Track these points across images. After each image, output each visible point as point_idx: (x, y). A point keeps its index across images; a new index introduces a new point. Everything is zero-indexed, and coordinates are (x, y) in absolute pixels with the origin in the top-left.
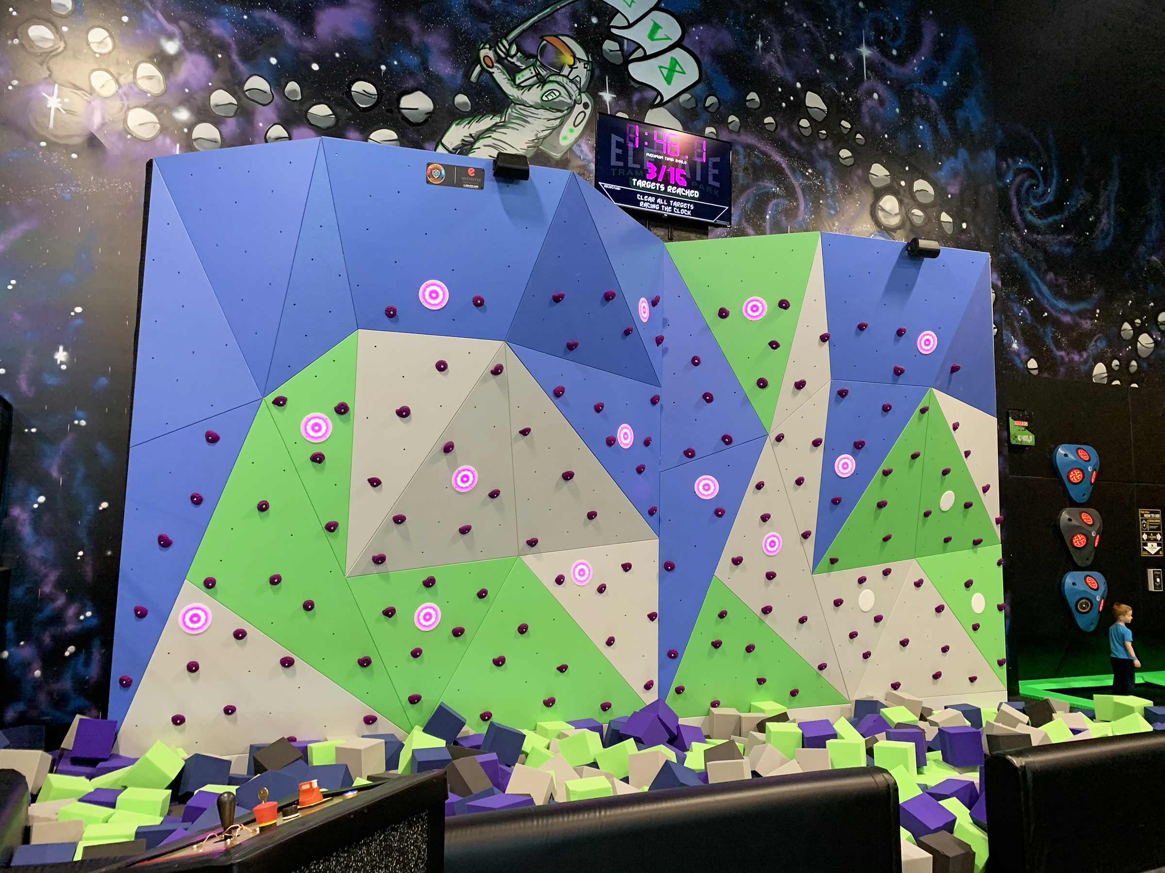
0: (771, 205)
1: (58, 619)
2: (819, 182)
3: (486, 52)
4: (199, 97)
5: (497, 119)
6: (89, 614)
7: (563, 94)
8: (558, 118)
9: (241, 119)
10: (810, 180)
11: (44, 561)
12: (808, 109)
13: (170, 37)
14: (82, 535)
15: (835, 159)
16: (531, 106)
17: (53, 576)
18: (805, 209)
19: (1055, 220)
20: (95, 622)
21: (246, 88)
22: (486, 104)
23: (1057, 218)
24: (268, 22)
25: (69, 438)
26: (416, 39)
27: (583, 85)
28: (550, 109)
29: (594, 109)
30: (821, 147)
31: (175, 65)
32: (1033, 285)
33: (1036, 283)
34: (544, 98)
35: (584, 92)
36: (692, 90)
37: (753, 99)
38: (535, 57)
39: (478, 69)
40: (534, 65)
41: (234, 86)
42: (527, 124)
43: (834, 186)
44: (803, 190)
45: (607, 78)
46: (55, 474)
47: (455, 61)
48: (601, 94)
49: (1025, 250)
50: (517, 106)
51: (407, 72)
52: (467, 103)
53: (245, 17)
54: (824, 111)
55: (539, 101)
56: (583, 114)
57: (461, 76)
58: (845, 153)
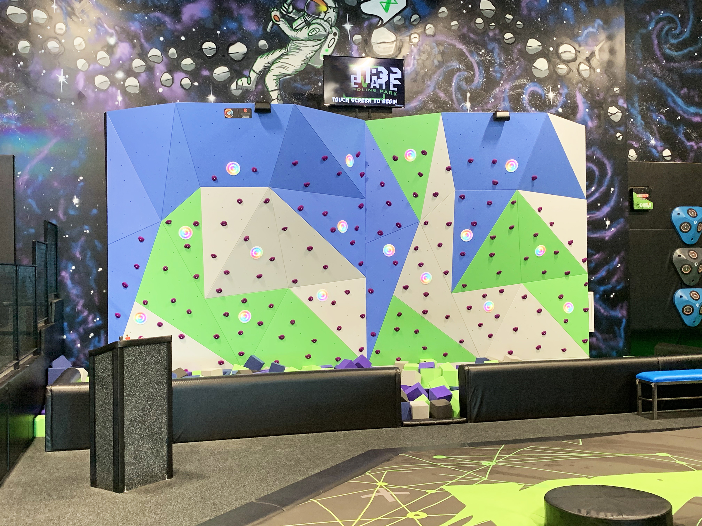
0: (456, 76)
1: (85, 321)
2: (490, 57)
3: (275, 13)
4: (127, 64)
5: (283, 51)
6: (98, 319)
7: (321, 30)
8: (318, 45)
9: (148, 73)
10: (483, 57)
11: (77, 296)
12: (482, 11)
13: (111, 35)
14: (92, 283)
15: (500, 41)
16: (303, 40)
17: (81, 302)
18: (479, 76)
19: (690, 51)
20: (101, 322)
21: (149, 56)
22: (276, 43)
23: (691, 49)
24: (158, 18)
25: (83, 239)
26: (235, 13)
27: (334, 21)
28: (314, 40)
29: (340, 35)
30: (491, 34)
31: (115, 50)
32: (670, 99)
33: (672, 97)
34: (310, 34)
35: (334, 27)
36: (401, 14)
37: (443, 12)
38: (304, 11)
39: (271, 23)
40: (303, 16)
41: (143, 56)
42: (301, 51)
43: (500, 58)
44: (478, 64)
45: (347, 15)
46: (78, 255)
47: (258, 22)
48: (344, 25)
49: (664, 75)
50: (294, 41)
51: (231, 32)
52: (265, 45)
53: (146, 18)
54: (493, 11)
55: (307, 36)
56: (333, 40)
57: (261, 30)
58: (508, 36)
